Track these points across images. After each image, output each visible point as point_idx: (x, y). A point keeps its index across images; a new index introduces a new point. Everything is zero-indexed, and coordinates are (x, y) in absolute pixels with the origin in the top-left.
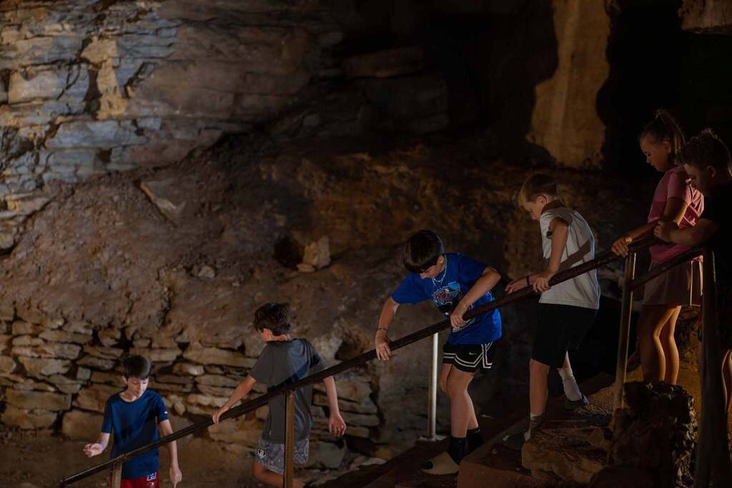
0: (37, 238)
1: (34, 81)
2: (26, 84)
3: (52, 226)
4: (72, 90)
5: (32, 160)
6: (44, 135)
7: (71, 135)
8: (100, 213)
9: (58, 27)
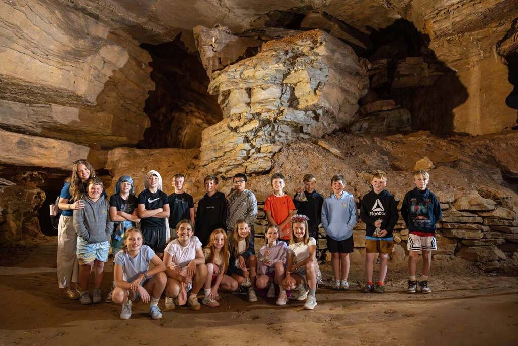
0: (282, 164)
1: (267, 90)
2: (263, 92)
3: (288, 158)
4: (285, 96)
5: (270, 129)
6: (276, 116)
7: (290, 115)
8: (307, 153)
9: (277, 65)
